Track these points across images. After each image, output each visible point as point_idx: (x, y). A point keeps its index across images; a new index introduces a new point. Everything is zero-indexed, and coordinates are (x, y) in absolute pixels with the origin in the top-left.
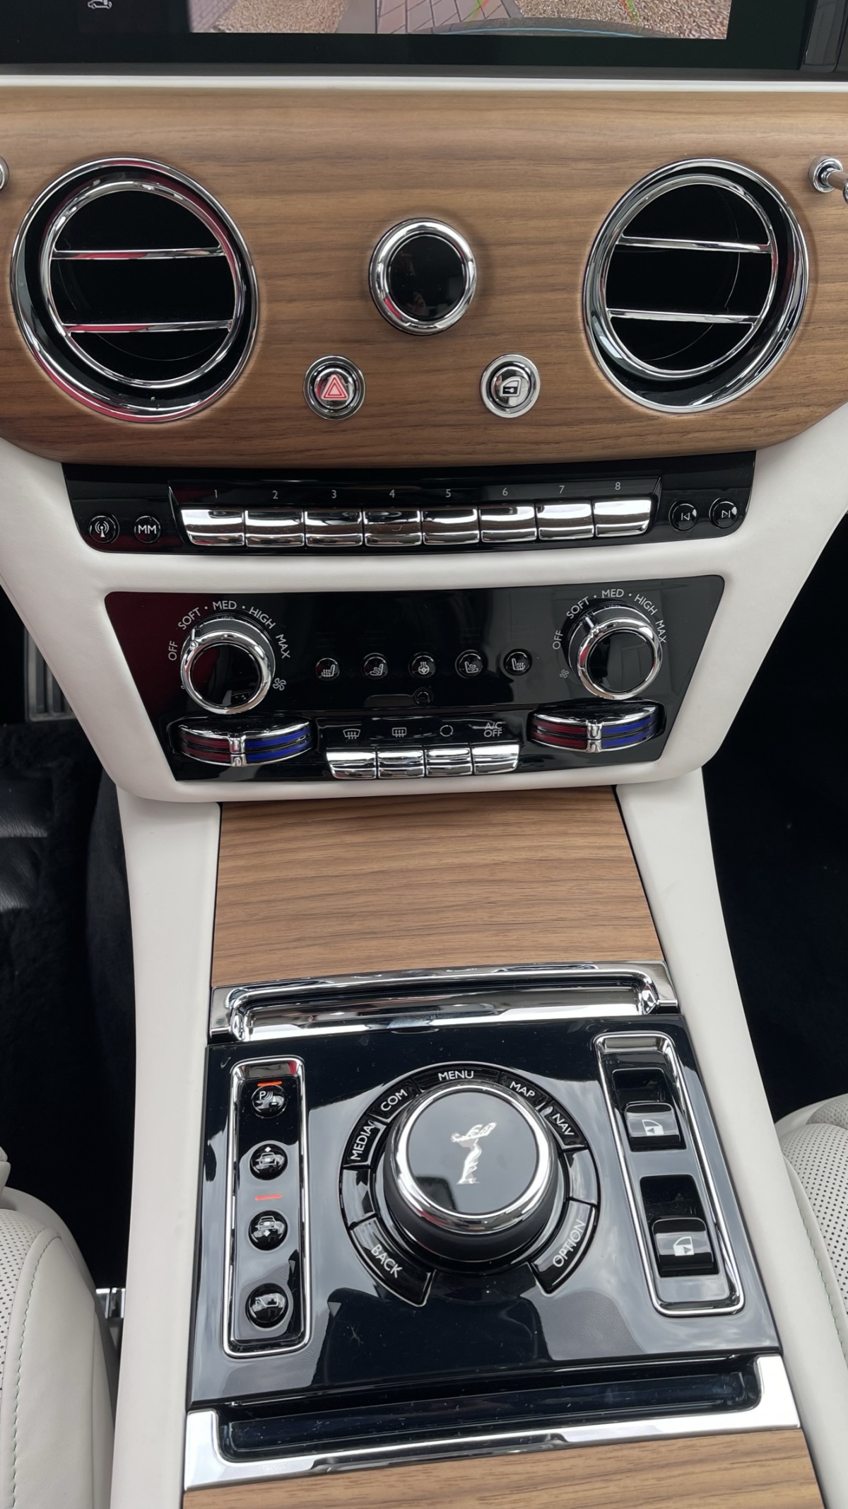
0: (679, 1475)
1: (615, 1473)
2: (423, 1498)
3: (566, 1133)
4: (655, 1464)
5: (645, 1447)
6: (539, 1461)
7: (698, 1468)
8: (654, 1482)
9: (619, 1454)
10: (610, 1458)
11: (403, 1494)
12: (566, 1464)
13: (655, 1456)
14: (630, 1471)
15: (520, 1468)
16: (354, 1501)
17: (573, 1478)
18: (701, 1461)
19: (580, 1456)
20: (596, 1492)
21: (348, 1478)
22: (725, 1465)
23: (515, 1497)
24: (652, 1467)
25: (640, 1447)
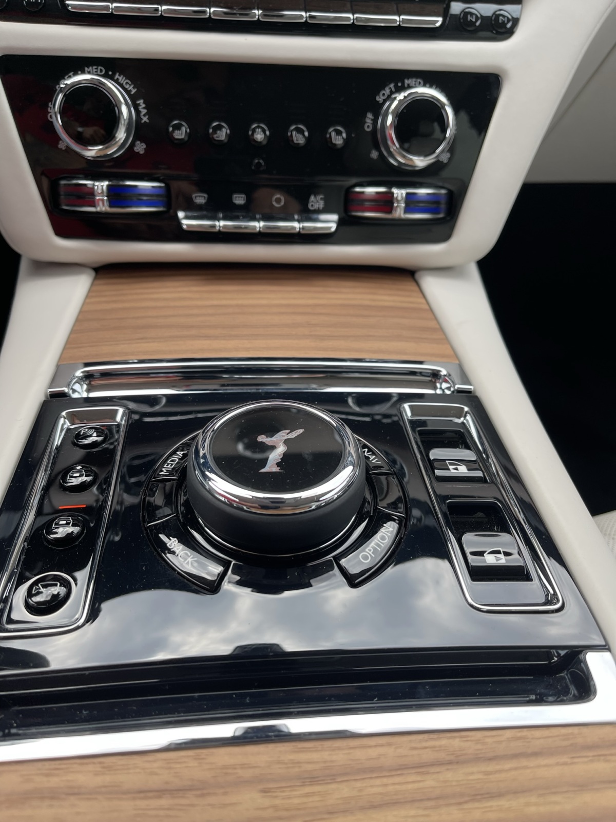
0: (510, 770)
1: (432, 765)
2: (190, 789)
3: (373, 461)
4: (481, 756)
5: (467, 736)
6: (339, 749)
7: (533, 762)
8: (480, 776)
9: (437, 743)
10: (426, 748)
11: (167, 783)
12: (373, 753)
13: (479, 746)
14: (450, 763)
15: (315, 756)
16: (103, 790)
17: (380, 769)
18: (535, 754)
19: (389, 745)
20: (410, 786)
21: (100, 763)
22: (565, 759)
23: (308, 789)
24: (477, 759)
25: (461, 737)
